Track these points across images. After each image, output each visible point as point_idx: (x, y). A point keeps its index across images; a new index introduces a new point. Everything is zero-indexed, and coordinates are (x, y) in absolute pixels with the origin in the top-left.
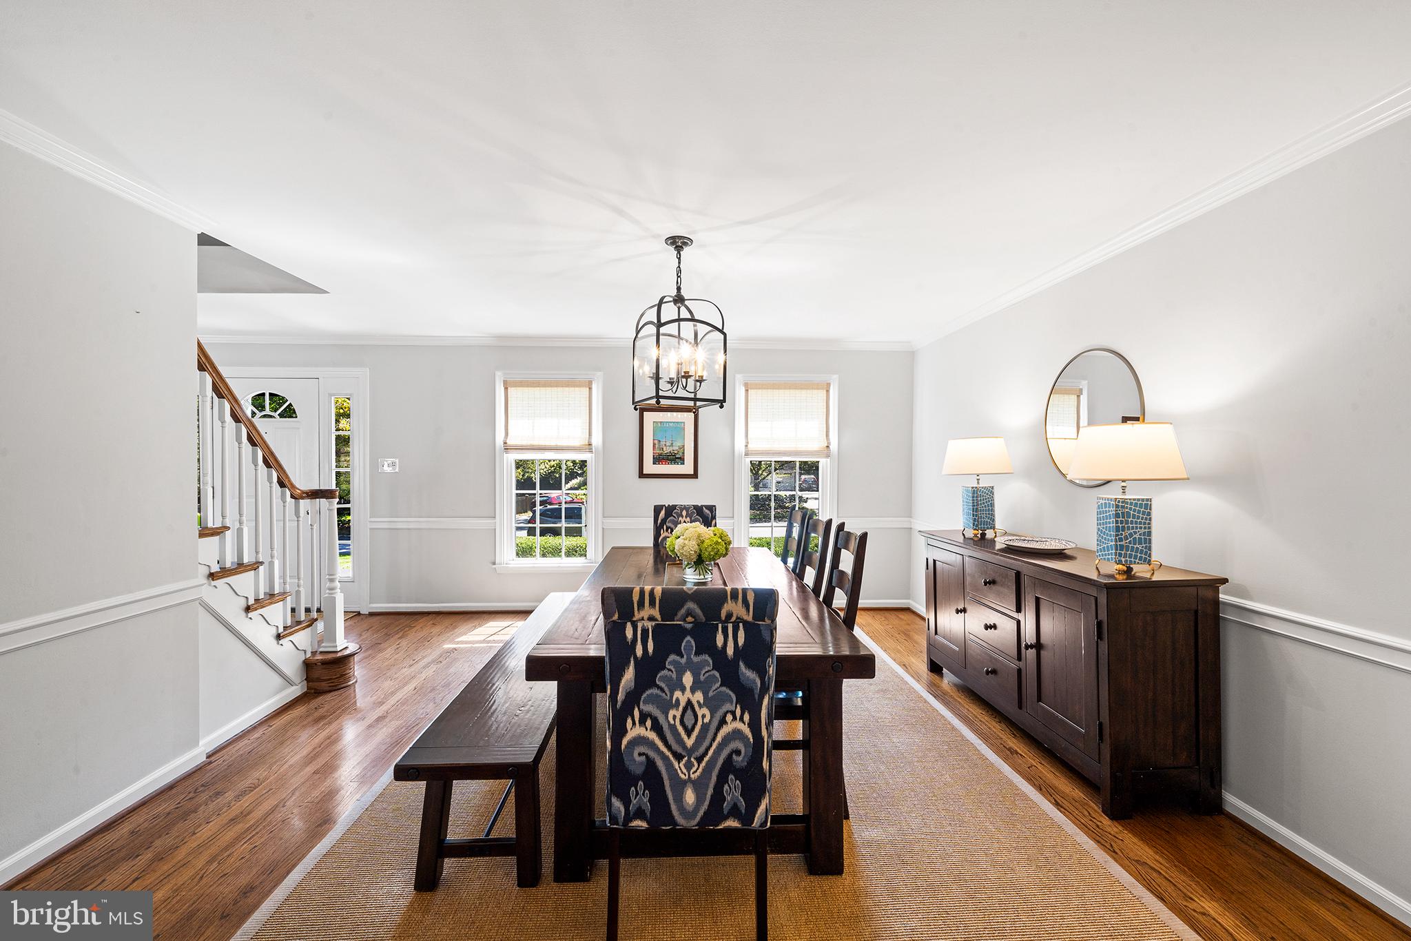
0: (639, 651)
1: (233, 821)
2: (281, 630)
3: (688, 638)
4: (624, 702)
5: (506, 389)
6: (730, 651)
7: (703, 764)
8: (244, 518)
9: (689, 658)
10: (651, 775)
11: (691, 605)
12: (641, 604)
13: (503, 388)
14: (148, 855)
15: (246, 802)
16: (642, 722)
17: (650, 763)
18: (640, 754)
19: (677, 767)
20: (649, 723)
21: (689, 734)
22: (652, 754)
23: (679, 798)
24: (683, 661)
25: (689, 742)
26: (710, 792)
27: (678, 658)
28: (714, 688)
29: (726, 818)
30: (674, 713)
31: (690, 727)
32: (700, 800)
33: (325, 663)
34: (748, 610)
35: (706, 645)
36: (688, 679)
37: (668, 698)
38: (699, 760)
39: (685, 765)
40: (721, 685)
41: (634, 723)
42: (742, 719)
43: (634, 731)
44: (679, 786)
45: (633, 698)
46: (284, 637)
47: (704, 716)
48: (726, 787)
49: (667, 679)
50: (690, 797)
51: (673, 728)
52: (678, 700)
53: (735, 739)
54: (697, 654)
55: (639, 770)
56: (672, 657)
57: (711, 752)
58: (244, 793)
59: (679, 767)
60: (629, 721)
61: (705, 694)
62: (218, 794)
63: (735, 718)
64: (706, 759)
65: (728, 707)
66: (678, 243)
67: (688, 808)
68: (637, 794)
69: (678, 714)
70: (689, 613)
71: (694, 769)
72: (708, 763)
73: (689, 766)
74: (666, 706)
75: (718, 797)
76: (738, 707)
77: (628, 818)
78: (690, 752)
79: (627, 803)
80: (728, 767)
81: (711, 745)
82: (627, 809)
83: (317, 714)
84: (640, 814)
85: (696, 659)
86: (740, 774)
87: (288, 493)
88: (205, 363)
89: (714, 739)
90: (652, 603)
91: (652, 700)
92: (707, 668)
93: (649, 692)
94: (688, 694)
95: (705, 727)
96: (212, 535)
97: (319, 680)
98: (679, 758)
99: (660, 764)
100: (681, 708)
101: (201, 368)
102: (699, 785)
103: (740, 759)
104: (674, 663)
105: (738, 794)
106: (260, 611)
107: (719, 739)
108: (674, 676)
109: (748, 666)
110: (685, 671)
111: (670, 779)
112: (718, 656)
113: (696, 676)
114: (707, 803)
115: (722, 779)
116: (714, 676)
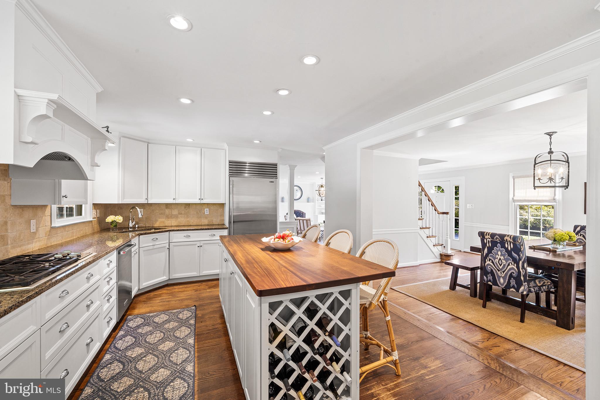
0: (488, 245)
1: (422, 273)
2: (434, 244)
3: (499, 244)
4: (485, 256)
5: (514, 179)
6: (509, 249)
7: (504, 273)
8: (427, 217)
9: (499, 248)
10: (492, 273)
11: (497, 236)
12: (486, 235)
13: (513, 179)
14: (409, 272)
15: (424, 272)
16: (489, 261)
17: (492, 270)
18: (489, 268)
19: (498, 273)
20: (491, 261)
21: (500, 266)
22: (492, 268)
23: (499, 280)
24: (498, 249)
25: (501, 267)
26: (507, 280)
27: (497, 248)
28: (506, 256)
29: (511, 288)
30: (497, 260)
31: (501, 264)
32: (505, 282)
33: (445, 255)
34: (511, 239)
35: (503, 246)
36: (499, 253)
37: (495, 256)
38: (504, 272)
39: (500, 273)
40: (508, 256)
41: (488, 261)
42: (514, 265)
43: (488, 262)
44: (499, 277)
45: (487, 255)
46: (435, 246)
47: (504, 262)
48: (511, 280)
49: (495, 252)
50: (502, 280)
51: (496, 263)
52: (497, 257)
53: (513, 270)
54: (501, 248)
55: (490, 271)
56: (495, 248)
57: (506, 271)
58: (424, 271)
59: (499, 273)
60: (487, 260)
61: (504, 257)
62: (420, 270)
63: (512, 265)
64: (505, 272)
65: (510, 261)
66: (550, 134)
67: (501, 283)
68: (489, 276)
69: (498, 261)
70: (497, 238)
71: (502, 274)
72: (506, 273)
73: (501, 273)
74: (495, 258)
75: (509, 283)
76: (513, 262)
77: (487, 281)
78: (501, 269)
79: (487, 278)
80: (511, 276)
81: (506, 269)
82: (487, 279)
83: (442, 265)
84: (490, 281)
85: (501, 249)
86: (514, 278)
87: (437, 212)
88: (420, 185)
89: (507, 268)
90: (489, 235)
91: (491, 256)
92: (504, 252)
93: (490, 254)
94: (500, 257)
95: (504, 265)
96: (421, 220)
97: (443, 259)
98: (499, 271)
99: (494, 271)
100: (498, 259)
101: (419, 186)
102: (504, 278)
103: (514, 275)
104: (496, 249)
105: (514, 283)
106: (430, 238)
107: (508, 268)
108: (496, 252)
109: (515, 253)
110: (498, 251)
111: (497, 275)
112: (507, 249)
113: (501, 253)
114: (506, 283)
115: (509, 279)
116: (506, 253)
